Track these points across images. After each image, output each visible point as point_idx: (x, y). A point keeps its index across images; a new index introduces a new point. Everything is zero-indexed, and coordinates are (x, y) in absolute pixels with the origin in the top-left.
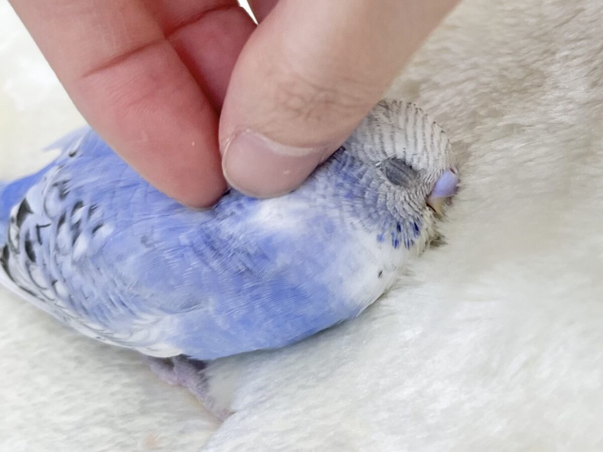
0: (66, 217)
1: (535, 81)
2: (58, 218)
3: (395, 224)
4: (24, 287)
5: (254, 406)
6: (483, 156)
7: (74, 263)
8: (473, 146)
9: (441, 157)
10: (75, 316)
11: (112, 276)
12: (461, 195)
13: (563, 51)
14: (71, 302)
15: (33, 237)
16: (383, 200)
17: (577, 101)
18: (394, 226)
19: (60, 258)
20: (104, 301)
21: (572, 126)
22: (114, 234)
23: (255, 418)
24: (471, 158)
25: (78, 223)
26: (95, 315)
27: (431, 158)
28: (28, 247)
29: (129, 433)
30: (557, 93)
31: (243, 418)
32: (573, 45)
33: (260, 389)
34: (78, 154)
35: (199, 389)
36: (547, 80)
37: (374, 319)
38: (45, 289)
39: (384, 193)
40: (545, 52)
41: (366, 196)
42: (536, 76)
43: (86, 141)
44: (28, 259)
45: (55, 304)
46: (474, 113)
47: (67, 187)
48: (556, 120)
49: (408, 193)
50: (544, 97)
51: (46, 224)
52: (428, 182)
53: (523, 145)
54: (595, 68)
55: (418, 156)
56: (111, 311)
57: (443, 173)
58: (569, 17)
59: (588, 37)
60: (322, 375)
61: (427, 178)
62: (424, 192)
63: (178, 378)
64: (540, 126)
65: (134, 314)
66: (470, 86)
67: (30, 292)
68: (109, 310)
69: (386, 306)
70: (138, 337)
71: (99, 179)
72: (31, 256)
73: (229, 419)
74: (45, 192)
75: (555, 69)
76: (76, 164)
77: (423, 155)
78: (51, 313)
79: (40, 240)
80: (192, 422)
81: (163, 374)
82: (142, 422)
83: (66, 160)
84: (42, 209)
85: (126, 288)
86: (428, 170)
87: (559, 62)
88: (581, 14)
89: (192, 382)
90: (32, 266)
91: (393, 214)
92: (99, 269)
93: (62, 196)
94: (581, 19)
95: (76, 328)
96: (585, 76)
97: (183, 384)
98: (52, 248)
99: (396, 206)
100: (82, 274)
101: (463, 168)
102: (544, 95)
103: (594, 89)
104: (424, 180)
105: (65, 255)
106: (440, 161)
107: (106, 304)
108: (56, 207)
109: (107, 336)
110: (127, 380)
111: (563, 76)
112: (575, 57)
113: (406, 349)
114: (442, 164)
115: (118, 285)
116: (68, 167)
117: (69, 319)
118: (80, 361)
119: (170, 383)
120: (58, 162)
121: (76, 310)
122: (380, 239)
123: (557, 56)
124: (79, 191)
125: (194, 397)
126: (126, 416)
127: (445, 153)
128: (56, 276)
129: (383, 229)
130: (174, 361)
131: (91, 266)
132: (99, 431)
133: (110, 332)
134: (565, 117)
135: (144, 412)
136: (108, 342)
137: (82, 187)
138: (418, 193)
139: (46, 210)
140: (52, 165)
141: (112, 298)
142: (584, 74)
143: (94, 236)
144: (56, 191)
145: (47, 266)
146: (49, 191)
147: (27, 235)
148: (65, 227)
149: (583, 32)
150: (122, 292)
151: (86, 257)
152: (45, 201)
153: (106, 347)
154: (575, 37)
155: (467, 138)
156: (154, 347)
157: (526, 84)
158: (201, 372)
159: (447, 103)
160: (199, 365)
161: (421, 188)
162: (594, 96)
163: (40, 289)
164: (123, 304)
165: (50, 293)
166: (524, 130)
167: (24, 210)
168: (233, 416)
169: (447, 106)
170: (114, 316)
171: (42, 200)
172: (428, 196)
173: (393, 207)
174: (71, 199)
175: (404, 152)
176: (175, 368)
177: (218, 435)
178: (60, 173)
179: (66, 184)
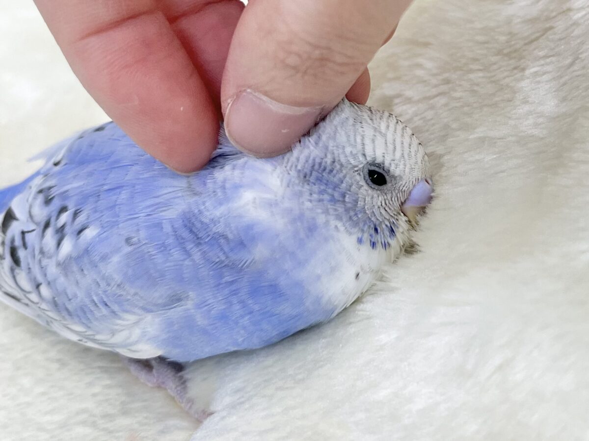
0: (51, 222)
1: (505, 96)
2: (43, 224)
3: (372, 226)
4: (8, 292)
5: (233, 407)
6: (456, 167)
7: (59, 264)
8: (446, 158)
9: (417, 167)
10: (58, 318)
11: (95, 276)
12: (435, 204)
13: (534, 67)
14: (55, 304)
15: (18, 242)
16: (362, 203)
17: (547, 115)
18: (372, 229)
19: (45, 262)
20: (87, 301)
21: (542, 139)
22: (99, 235)
23: (234, 418)
24: (444, 169)
25: (63, 227)
26: (78, 316)
27: (408, 166)
28: (13, 252)
29: (111, 432)
30: (526, 108)
31: (223, 418)
32: (542, 62)
33: (238, 390)
34: (63, 163)
35: (177, 391)
36: (517, 95)
37: (350, 323)
38: (29, 292)
39: (364, 197)
40: (515, 68)
41: (347, 199)
42: (506, 91)
43: (70, 150)
44: (13, 264)
45: (39, 308)
46: (446, 127)
47: (52, 192)
48: (526, 133)
49: (385, 199)
50: (514, 111)
51: (30, 229)
52: (403, 190)
53: (495, 156)
54: (565, 84)
55: (396, 162)
56: (95, 312)
57: (418, 183)
58: (538, 35)
59: (558, 54)
60: (300, 377)
61: (403, 185)
62: (399, 199)
63: (157, 380)
64: (510, 138)
65: (116, 315)
66: (442, 100)
67: (14, 297)
68: (92, 311)
69: (362, 310)
70: (118, 338)
71: (84, 184)
72: (16, 261)
73: (208, 419)
74: (30, 200)
75: (524, 84)
76: (60, 173)
77: (400, 162)
78: (34, 318)
79: (25, 245)
80: (172, 422)
81: (143, 376)
82: (124, 421)
83: (50, 169)
84: (28, 215)
85: (110, 288)
86: (404, 177)
87: (528, 78)
88: (550, 32)
89: (171, 384)
90: (17, 271)
91: (371, 217)
92: (82, 270)
93: (48, 201)
94: (550, 37)
95: (58, 331)
96: (554, 91)
97: (163, 386)
98: (37, 252)
99: (374, 210)
100: (66, 275)
101: (436, 178)
102: (515, 109)
103: (565, 104)
104: (399, 187)
105: (50, 257)
106: (416, 170)
107: (89, 306)
108: (40, 212)
109: (89, 338)
110: (108, 382)
111: (533, 92)
112: (544, 73)
113: (381, 352)
114: (417, 174)
115: (102, 286)
116: (52, 175)
117: (52, 322)
118: (62, 364)
119: (150, 385)
120: (42, 172)
121: (60, 311)
122: (360, 241)
123: (527, 72)
124: (64, 195)
125: (173, 398)
126: (106, 416)
127: (422, 163)
128: (40, 278)
129: (363, 231)
130: (154, 363)
131: (75, 268)
132: (81, 430)
133: (93, 334)
134: (536, 130)
135: (125, 413)
136: (90, 344)
137: (67, 191)
138: (393, 199)
139: (31, 216)
140: (37, 174)
141: (95, 298)
142: (554, 90)
143: (79, 238)
144: (41, 198)
145: (33, 270)
146: (35, 198)
147: (13, 241)
148: (50, 232)
149: (553, 49)
150: (105, 292)
151: (71, 258)
152: (31, 207)
153: (88, 350)
154: (544, 54)
155: (439, 149)
156: (134, 348)
157: (497, 99)
158: (180, 374)
159: (419, 117)
160: (177, 367)
161: (397, 194)
162: (564, 110)
163: (25, 293)
164: (106, 305)
165: (34, 297)
166: (495, 143)
167: (10, 217)
168: (212, 417)
169: (420, 119)
170: (96, 317)
171: (27, 206)
172: (402, 204)
173: (372, 210)
174: (56, 204)
175: (384, 156)
176: (154, 371)
177: (198, 434)
178: (45, 181)
179: (51, 190)
